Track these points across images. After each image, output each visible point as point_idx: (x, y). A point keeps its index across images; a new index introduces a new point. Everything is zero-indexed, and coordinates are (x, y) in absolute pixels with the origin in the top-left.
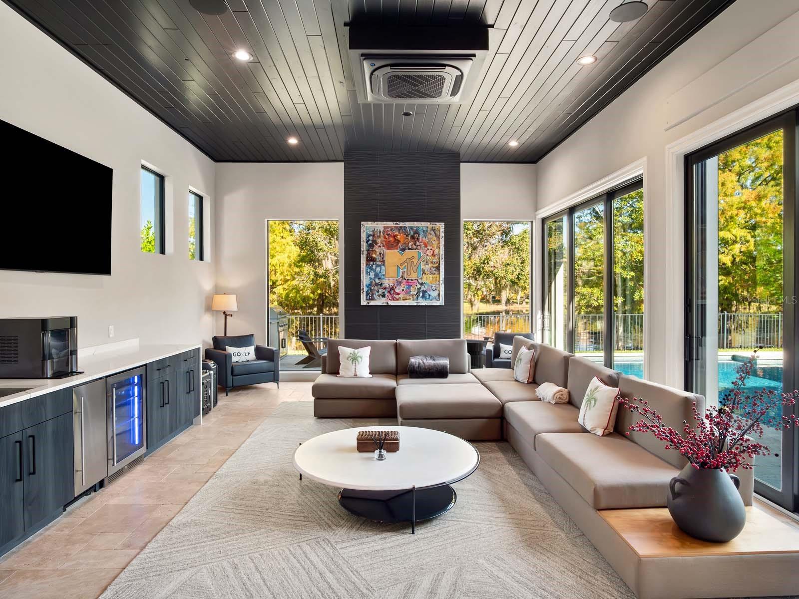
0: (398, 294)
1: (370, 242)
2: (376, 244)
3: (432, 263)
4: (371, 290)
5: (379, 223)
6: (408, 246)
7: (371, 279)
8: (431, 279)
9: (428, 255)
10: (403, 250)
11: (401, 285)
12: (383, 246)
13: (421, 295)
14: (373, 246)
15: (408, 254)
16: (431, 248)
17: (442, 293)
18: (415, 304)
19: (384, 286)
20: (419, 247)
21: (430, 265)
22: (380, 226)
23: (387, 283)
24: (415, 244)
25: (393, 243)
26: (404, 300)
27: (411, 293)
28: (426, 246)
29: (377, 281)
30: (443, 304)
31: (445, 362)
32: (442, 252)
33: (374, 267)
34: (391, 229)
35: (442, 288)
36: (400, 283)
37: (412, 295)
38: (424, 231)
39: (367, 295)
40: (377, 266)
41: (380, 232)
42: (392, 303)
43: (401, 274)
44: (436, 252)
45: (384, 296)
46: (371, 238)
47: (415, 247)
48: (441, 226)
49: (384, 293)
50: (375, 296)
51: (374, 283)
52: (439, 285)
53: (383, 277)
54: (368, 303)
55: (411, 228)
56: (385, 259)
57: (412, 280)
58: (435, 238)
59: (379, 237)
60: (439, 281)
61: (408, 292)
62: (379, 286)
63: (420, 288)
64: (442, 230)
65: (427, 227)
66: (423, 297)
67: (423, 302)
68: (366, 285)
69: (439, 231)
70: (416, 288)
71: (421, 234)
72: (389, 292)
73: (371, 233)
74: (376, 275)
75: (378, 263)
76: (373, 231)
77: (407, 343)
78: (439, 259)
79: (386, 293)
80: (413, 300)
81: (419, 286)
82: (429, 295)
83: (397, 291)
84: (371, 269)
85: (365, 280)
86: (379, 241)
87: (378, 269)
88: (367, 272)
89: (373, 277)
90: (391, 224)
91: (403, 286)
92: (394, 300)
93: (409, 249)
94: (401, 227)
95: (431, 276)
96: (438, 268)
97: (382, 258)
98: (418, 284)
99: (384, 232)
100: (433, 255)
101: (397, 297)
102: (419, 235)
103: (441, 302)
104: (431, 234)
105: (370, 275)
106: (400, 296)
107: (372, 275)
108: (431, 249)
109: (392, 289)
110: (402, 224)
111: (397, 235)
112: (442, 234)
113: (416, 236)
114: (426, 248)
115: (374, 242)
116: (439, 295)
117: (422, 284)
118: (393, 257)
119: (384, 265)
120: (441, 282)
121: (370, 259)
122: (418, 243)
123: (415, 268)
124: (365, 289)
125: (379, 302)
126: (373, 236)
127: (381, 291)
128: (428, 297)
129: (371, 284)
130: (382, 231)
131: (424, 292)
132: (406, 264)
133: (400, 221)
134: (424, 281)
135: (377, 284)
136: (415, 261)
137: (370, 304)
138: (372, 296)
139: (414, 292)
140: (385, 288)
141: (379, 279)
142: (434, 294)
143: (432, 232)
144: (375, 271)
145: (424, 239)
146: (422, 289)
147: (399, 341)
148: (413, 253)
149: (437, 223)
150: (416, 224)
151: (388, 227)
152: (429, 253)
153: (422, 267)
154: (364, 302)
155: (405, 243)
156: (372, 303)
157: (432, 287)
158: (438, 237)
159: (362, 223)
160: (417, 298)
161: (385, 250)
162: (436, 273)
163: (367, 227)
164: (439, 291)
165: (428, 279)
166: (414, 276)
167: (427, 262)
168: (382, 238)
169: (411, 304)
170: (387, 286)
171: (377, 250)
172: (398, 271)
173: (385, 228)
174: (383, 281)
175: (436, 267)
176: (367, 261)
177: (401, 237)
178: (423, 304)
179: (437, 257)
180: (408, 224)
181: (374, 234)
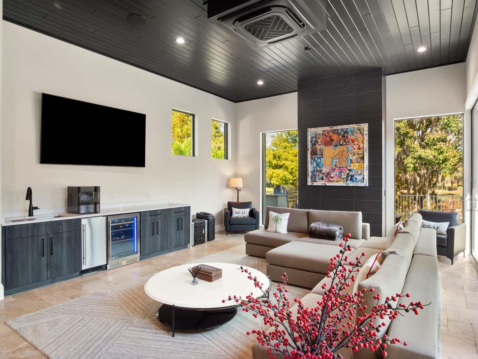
0: (333, 178)
1: (313, 142)
2: (317, 143)
3: (358, 154)
4: (314, 175)
5: (319, 128)
6: (340, 143)
7: (314, 167)
8: (357, 166)
9: (354, 149)
10: (336, 146)
11: (334, 172)
12: (322, 144)
13: (349, 178)
14: (316, 145)
15: (340, 148)
16: (357, 143)
18: (345, 185)
19: (323, 172)
20: (348, 143)
21: (357, 156)
22: (320, 130)
23: (325, 170)
24: (345, 141)
25: (329, 142)
26: (337, 182)
27: (342, 177)
28: (353, 142)
29: (318, 168)
30: (367, 185)
32: (366, 145)
33: (316, 159)
34: (328, 132)
35: (366, 173)
36: (334, 170)
37: (343, 179)
38: (351, 131)
39: (311, 179)
40: (318, 158)
41: (320, 134)
42: (328, 184)
43: (334, 164)
44: (361, 146)
45: (322, 179)
46: (314, 139)
47: (345, 143)
48: (365, 127)
49: (322, 177)
50: (316, 179)
51: (316, 170)
52: (363, 171)
53: (322, 166)
54: (312, 184)
55: (342, 130)
56: (323, 153)
57: (342, 167)
58: (360, 136)
59: (319, 138)
60: (363, 168)
61: (340, 177)
62: (319, 172)
63: (348, 174)
64: (366, 129)
65: (354, 128)
66: (351, 180)
67: (351, 184)
68: (311, 172)
69: (364, 129)
70: (346, 173)
71: (350, 133)
72: (326, 176)
73: (314, 136)
74: (318, 165)
75: (319, 156)
76: (315, 134)
77: (315, 212)
78: (364, 151)
79: (324, 177)
80: (344, 182)
81: (348, 172)
82: (356, 179)
83: (332, 175)
84: (314, 160)
85: (310, 168)
86: (319, 141)
87: (319, 160)
88: (311, 163)
89: (315, 166)
90: (327, 128)
91: (337, 172)
92: (329, 182)
93: (341, 145)
94: (335, 130)
95: (357, 164)
96: (363, 158)
97: (322, 153)
98: (347, 170)
100: (359, 148)
101: (332, 179)
102: (348, 134)
103: (366, 183)
104: (357, 133)
105: (313, 164)
106: (334, 179)
107: (315, 164)
108: (357, 144)
109: (329, 174)
110: (335, 128)
111: (331, 136)
112: (366, 132)
113: (346, 135)
114: (353, 144)
115: (316, 141)
116: (363, 178)
117: (350, 170)
118: (329, 151)
119: (323, 157)
120: (365, 169)
121: (314, 153)
122: (347, 141)
123: (345, 159)
124: (310, 174)
125: (320, 183)
126: (315, 138)
127: (321, 175)
128: (355, 180)
129: (314, 171)
130: (321, 134)
131: (352, 176)
132: (338, 156)
133: (333, 126)
134: (352, 168)
135: (318, 171)
136: (345, 153)
137: (314, 184)
138: (315, 179)
139: (344, 176)
140: (323, 174)
142: (359, 178)
143: (358, 132)
144: (316, 162)
145: (352, 137)
146: (350, 174)
147: (310, 210)
148: (344, 148)
149: (362, 124)
150: (346, 127)
152: (356, 147)
153: (351, 157)
154: (309, 183)
155: (338, 141)
156: (315, 184)
157: (358, 172)
158: (363, 135)
159: (308, 129)
160: (347, 181)
161: (323, 147)
162: (362, 162)
163: (311, 132)
164: (364, 175)
165: (355, 166)
166: (344, 165)
167: (354, 154)
168: (321, 139)
169: (342, 185)
170: (325, 172)
171: (318, 147)
172: (332, 162)
173: (323, 131)
174: (322, 169)
175: (361, 158)
176: (311, 155)
177: (335, 137)
178: (351, 185)
179: (362, 150)
180: (339, 127)
181: (316, 136)
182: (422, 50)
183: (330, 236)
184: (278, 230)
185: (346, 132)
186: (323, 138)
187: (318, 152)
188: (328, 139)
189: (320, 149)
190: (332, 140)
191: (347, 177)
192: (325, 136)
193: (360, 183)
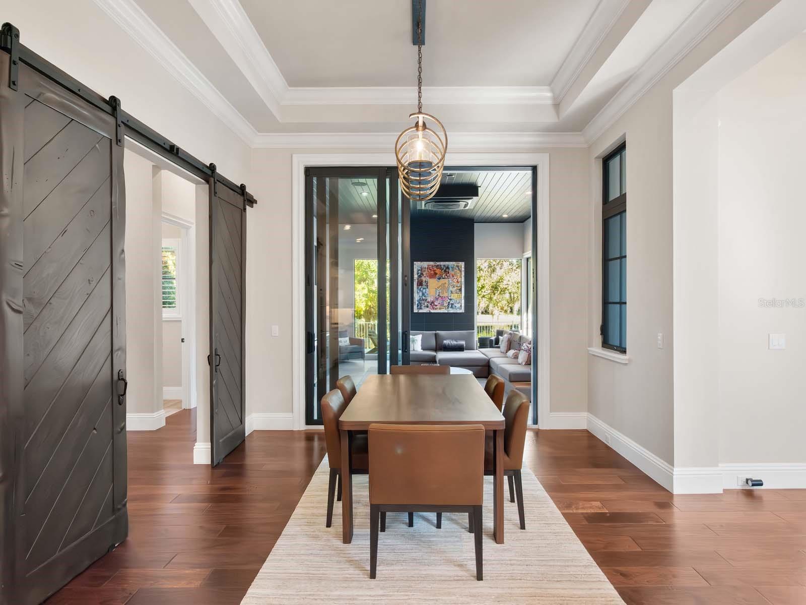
0: (436, 306)
1: (419, 274)
2: (423, 275)
3: (457, 286)
4: (420, 303)
5: (425, 262)
6: (442, 276)
7: (420, 296)
8: (456, 297)
10: (439, 279)
12: (427, 277)
13: (450, 306)
14: (421, 277)
15: (442, 281)
16: (456, 277)
17: (463, 305)
18: (447, 312)
19: (427, 301)
20: (449, 277)
21: (455, 289)
22: (425, 264)
23: (429, 299)
24: (447, 275)
25: (433, 275)
26: (440, 309)
28: (453, 276)
29: (424, 298)
30: (464, 312)
31: (463, 343)
32: (463, 280)
33: (422, 289)
34: (432, 266)
35: (463, 301)
36: (437, 299)
37: (445, 306)
38: (452, 267)
39: (417, 306)
40: (424, 288)
41: (425, 268)
42: (432, 311)
43: (438, 294)
44: (459, 280)
45: (428, 307)
46: (420, 272)
47: (446, 277)
48: (462, 264)
52: (461, 300)
53: (427, 295)
54: (418, 311)
55: (444, 266)
56: (428, 284)
57: (444, 297)
58: (458, 272)
59: (425, 271)
61: (442, 305)
62: (425, 301)
63: (449, 302)
64: (463, 266)
65: (454, 265)
66: (451, 307)
67: (451, 311)
68: (417, 300)
69: (461, 267)
70: (447, 302)
71: (451, 269)
72: (431, 305)
74: (423, 294)
77: (442, 333)
78: (461, 285)
79: (429, 305)
80: (445, 309)
81: (449, 301)
82: (455, 306)
83: (436, 304)
84: (420, 290)
85: (416, 297)
86: (424, 273)
87: (424, 291)
88: (417, 292)
90: (432, 263)
91: (440, 301)
92: (434, 309)
93: (443, 278)
94: (438, 265)
95: (456, 294)
96: (460, 290)
99: (427, 268)
100: (458, 282)
101: (435, 307)
102: (449, 269)
103: (462, 311)
105: (419, 294)
107: (421, 294)
109: (433, 302)
110: (438, 263)
111: (435, 270)
112: (463, 269)
113: (447, 270)
114: (453, 278)
115: (422, 274)
116: (461, 306)
117: (451, 300)
118: (433, 283)
119: (428, 288)
120: (462, 298)
121: (420, 283)
122: (448, 275)
123: (446, 290)
124: (417, 303)
125: (425, 310)
126: (421, 270)
127: (426, 304)
129: (420, 299)
131: (452, 304)
132: (441, 287)
133: (437, 261)
134: (452, 297)
135: (423, 300)
136: (446, 285)
137: (420, 312)
138: (421, 307)
139: (446, 304)
140: (428, 302)
141: (425, 296)
142: (458, 306)
143: (457, 268)
144: (422, 292)
145: (452, 272)
147: (437, 332)
148: (446, 281)
149: (460, 263)
150: (447, 263)
151: (430, 265)
152: (455, 281)
153: (451, 289)
154: (415, 311)
155: (441, 275)
156: (421, 311)
157: (457, 301)
158: (461, 271)
159: (415, 263)
160: (448, 308)
161: (428, 279)
162: (460, 293)
163: (417, 265)
164: (461, 304)
165: (454, 296)
166: (445, 295)
167: (454, 286)
169: (444, 312)
170: (430, 301)
171: (423, 279)
172: (436, 292)
173: (428, 265)
174: (427, 298)
175: (459, 289)
176: (417, 285)
177: (438, 271)
178: (452, 312)
179: (460, 283)
180: (442, 263)
181: (422, 269)
182: (505, 216)
183: (460, 349)
184: (415, 349)
185: (448, 268)
186: (428, 271)
187: (424, 283)
188: (432, 272)
189: (425, 281)
190: (436, 274)
191: (449, 305)
192: (430, 270)
193: (458, 310)
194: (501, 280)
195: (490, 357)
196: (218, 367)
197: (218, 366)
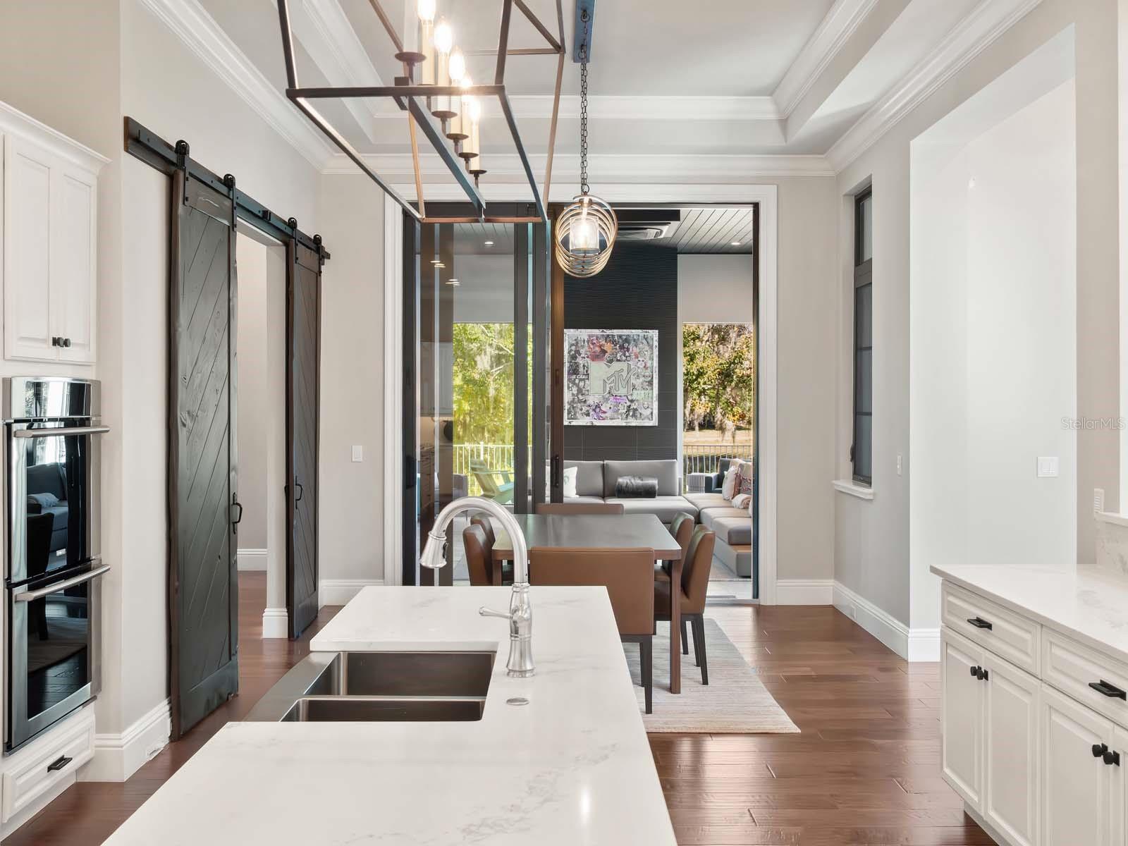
0: (605, 412)
1: (574, 353)
2: (580, 354)
3: (644, 376)
4: (573, 408)
5: (583, 330)
6: (616, 357)
7: (573, 394)
8: (643, 395)
9: (639, 368)
10: (611, 361)
11: (607, 403)
12: (588, 357)
13: (631, 414)
14: (576, 357)
15: (616, 366)
16: (643, 359)
17: (656, 412)
18: (624, 424)
19: (588, 403)
20: (628, 358)
21: (642, 379)
22: (584, 334)
23: (592, 400)
24: (624, 355)
25: (599, 355)
26: (611, 419)
27: (620, 412)
28: (637, 357)
29: (580, 397)
30: (657, 424)
31: (654, 482)
32: (656, 364)
33: (577, 381)
34: (597, 338)
35: (656, 405)
36: (606, 400)
37: (621, 414)
38: (634, 340)
39: (568, 414)
40: (581, 380)
41: (584, 341)
42: (597, 423)
43: (608, 389)
44: (649, 364)
45: (588, 415)
46: (573, 348)
47: (624, 358)
48: (654, 334)
49: (588, 411)
50: (577, 415)
51: (576, 400)
52: (652, 402)
53: (587, 393)
54: (570, 422)
55: (620, 337)
56: (589, 372)
57: (620, 396)
58: (647, 348)
59: (583, 347)
60: (652, 398)
61: (616, 411)
62: (582, 404)
63: (629, 406)
64: (656, 338)
65: (639, 335)
66: (634, 416)
67: (633, 422)
68: (568, 402)
69: (653, 339)
70: (626, 405)
71: (632, 342)
72: (594, 410)
73: (574, 342)
74: (580, 391)
75: (581, 377)
76: (575, 340)
77: (614, 464)
78: (652, 372)
79: (591, 411)
80: (622, 419)
81: (629, 403)
82: (641, 414)
83: (603, 408)
84: (574, 383)
85: (567, 397)
86: (582, 351)
87: (582, 384)
88: (569, 388)
89: (575, 393)
90: (597, 332)
91: (611, 403)
92: (599, 419)
93: (619, 361)
94: (608, 336)
95: (643, 392)
96: (651, 383)
97: (587, 371)
98: (627, 401)
99: (588, 342)
100: (646, 367)
101: (603, 415)
102: (629, 344)
103: (654, 422)
104: (642, 343)
105: (572, 390)
106: (606, 415)
107: (575, 390)
108: (643, 361)
109: (598, 406)
110: (608, 332)
111: (603, 345)
112: (656, 344)
113: (626, 345)
114: (637, 360)
115: (578, 352)
116: (652, 413)
117: (632, 401)
118: (598, 370)
119: (588, 379)
120: (654, 399)
121: (575, 370)
122: (627, 354)
123: (624, 383)
124: (567, 406)
125: (583, 421)
126: (576, 345)
127: (585, 409)
128: (639, 416)
129: (573, 401)
130: (586, 340)
131: (635, 410)
132: (613, 378)
133: (606, 328)
134: (634, 397)
135: (580, 401)
137: (572, 424)
138: (575, 414)
139: (623, 410)
140: (589, 406)
141: (582, 395)
142: (647, 413)
143: (644, 341)
144: (578, 386)
145: (635, 348)
146: (631, 407)
147: (606, 462)
148: (623, 365)
149: (650, 331)
150: (625, 332)
151: (593, 336)
152: (641, 365)
153: (633, 381)
154: (566, 423)
155: (613, 354)
156: (574, 423)
157: (644, 404)
158: (651, 348)
159: (565, 330)
160: (627, 417)
161: (589, 362)
162: (649, 388)
163: (570, 335)
164: (652, 409)
165: (638, 395)
166: (622, 391)
167: (638, 376)
168: (586, 348)
169: (620, 424)
170: (592, 403)
171: (580, 361)
172: (605, 387)
173: (589, 336)
174: (587, 398)
175: (649, 382)
176: (569, 374)
177: (608, 347)
178: (633, 424)
179: (649, 370)
180: (616, 332)
181: (577, 343)
183: (649, 493)
185: (627, 340)
186: (590, 348)
187: (581, 370)
188: (597, 349)
189: (584, 366)
190: (604, 352)
191: (628, 411)
192: (593, 344)
193: (646, 420)
194: (738, 359)
195: (701, 507)
196: (298, 502)
197: (299, 500)
